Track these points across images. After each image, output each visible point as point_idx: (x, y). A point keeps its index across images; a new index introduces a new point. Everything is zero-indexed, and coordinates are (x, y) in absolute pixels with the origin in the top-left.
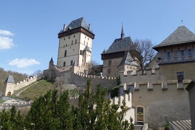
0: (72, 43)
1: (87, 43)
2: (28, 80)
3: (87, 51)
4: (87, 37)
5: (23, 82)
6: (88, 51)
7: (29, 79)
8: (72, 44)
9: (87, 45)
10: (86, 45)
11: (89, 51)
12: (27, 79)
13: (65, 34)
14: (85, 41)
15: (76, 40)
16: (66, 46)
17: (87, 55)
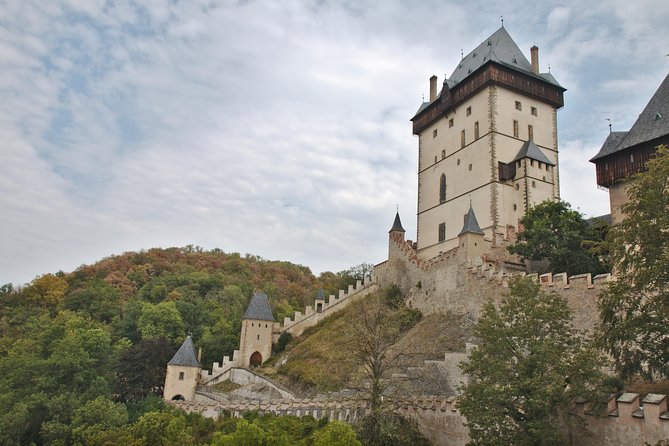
0: (463, 140)
1: (530, 127)
2: (320, 305)
3: (529, 162)
4: (527, 104)
5: (303, 313)
6: (536, 164)
7: (323, 302)
8: (463, 147)
9: (531, 136)
10: (524, 135)
11: (540, 162)
12: (317, 302)
13: (434, 114)
14: (515, 122)
15: (477, 123)
16: (444, 158)
17: (530, 181)
